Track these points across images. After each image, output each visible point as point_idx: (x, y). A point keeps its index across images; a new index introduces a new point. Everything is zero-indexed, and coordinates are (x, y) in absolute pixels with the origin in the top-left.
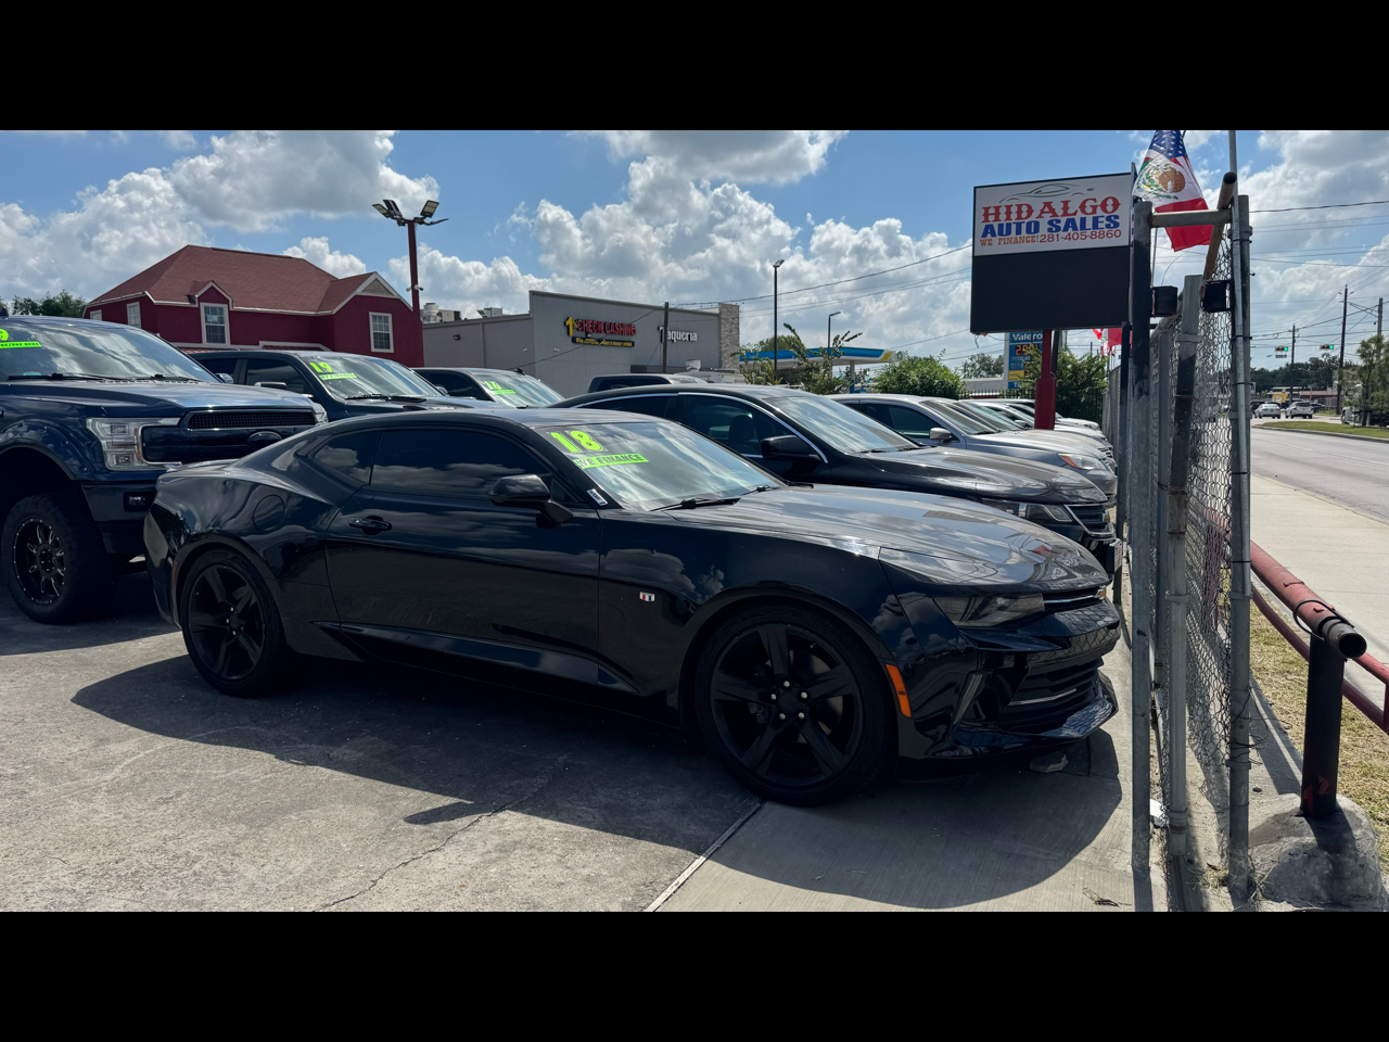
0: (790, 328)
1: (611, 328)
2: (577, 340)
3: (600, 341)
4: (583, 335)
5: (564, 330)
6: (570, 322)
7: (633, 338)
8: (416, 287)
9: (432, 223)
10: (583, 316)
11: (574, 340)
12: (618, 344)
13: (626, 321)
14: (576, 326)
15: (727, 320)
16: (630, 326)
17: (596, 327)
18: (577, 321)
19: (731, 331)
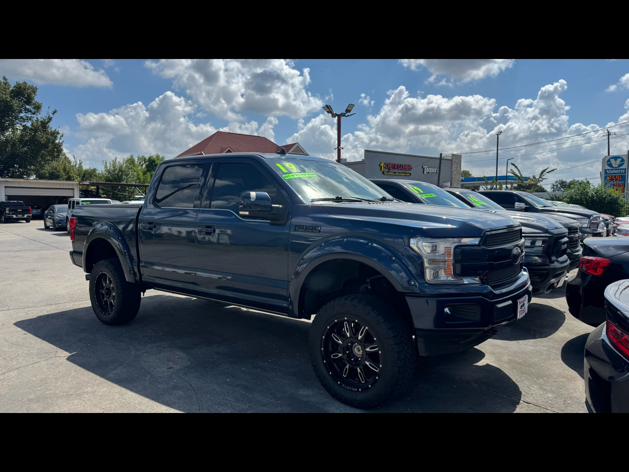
0: (514, 166)
1: (399, 167)
2: (385, 173)
3: (395, 173)
4: (387, 170)
5: (379, 168)
6: (382, 164)
7: (410, 172)
8: (339, 148)
9: (348, 116)
10: (388, 162)
11: (383, 173)
12: (404, 174)
13: (407, 163)
14: (385, 166)
15: (455, 162)
16: (409, 166)
17: (395, 167)
18: (385, 164)
19: (457, 168)
